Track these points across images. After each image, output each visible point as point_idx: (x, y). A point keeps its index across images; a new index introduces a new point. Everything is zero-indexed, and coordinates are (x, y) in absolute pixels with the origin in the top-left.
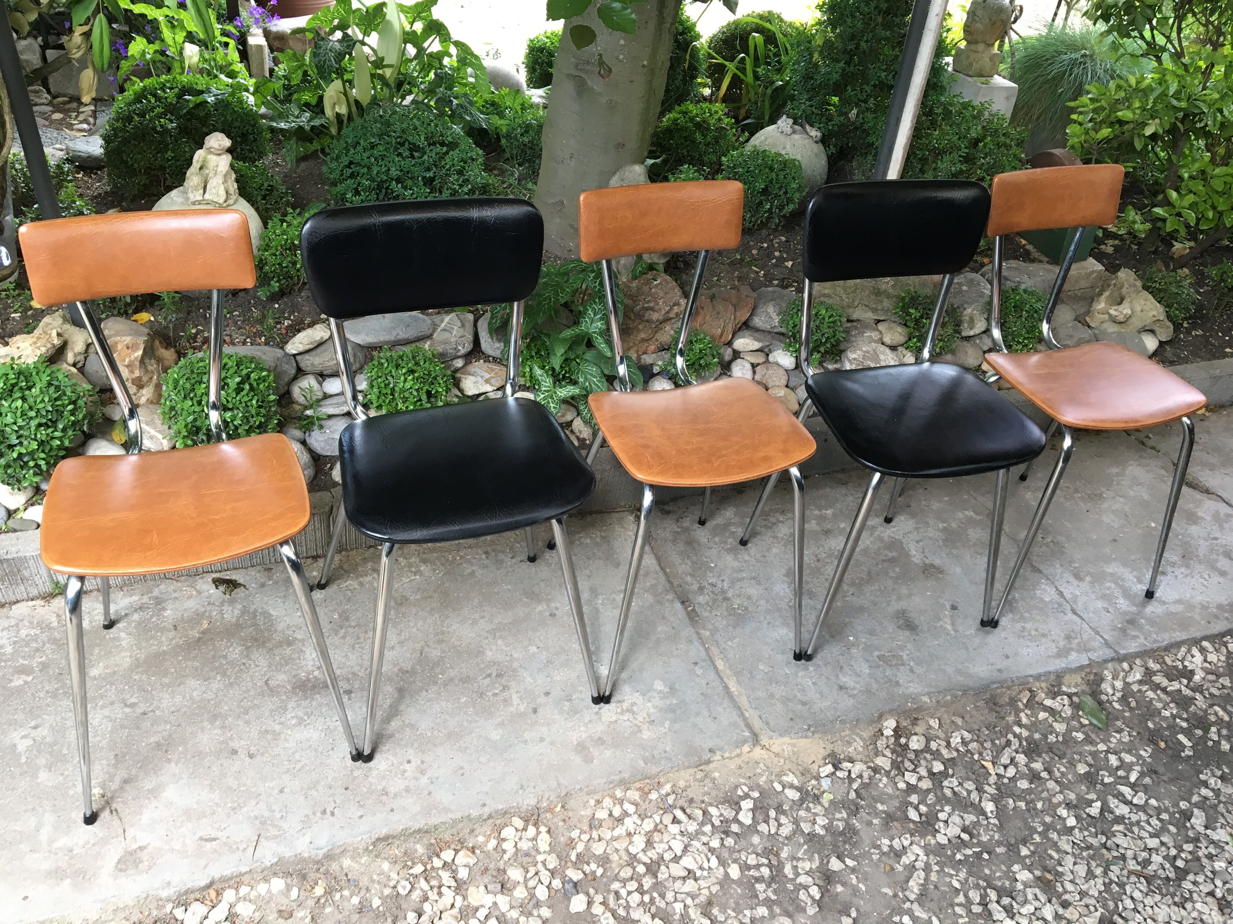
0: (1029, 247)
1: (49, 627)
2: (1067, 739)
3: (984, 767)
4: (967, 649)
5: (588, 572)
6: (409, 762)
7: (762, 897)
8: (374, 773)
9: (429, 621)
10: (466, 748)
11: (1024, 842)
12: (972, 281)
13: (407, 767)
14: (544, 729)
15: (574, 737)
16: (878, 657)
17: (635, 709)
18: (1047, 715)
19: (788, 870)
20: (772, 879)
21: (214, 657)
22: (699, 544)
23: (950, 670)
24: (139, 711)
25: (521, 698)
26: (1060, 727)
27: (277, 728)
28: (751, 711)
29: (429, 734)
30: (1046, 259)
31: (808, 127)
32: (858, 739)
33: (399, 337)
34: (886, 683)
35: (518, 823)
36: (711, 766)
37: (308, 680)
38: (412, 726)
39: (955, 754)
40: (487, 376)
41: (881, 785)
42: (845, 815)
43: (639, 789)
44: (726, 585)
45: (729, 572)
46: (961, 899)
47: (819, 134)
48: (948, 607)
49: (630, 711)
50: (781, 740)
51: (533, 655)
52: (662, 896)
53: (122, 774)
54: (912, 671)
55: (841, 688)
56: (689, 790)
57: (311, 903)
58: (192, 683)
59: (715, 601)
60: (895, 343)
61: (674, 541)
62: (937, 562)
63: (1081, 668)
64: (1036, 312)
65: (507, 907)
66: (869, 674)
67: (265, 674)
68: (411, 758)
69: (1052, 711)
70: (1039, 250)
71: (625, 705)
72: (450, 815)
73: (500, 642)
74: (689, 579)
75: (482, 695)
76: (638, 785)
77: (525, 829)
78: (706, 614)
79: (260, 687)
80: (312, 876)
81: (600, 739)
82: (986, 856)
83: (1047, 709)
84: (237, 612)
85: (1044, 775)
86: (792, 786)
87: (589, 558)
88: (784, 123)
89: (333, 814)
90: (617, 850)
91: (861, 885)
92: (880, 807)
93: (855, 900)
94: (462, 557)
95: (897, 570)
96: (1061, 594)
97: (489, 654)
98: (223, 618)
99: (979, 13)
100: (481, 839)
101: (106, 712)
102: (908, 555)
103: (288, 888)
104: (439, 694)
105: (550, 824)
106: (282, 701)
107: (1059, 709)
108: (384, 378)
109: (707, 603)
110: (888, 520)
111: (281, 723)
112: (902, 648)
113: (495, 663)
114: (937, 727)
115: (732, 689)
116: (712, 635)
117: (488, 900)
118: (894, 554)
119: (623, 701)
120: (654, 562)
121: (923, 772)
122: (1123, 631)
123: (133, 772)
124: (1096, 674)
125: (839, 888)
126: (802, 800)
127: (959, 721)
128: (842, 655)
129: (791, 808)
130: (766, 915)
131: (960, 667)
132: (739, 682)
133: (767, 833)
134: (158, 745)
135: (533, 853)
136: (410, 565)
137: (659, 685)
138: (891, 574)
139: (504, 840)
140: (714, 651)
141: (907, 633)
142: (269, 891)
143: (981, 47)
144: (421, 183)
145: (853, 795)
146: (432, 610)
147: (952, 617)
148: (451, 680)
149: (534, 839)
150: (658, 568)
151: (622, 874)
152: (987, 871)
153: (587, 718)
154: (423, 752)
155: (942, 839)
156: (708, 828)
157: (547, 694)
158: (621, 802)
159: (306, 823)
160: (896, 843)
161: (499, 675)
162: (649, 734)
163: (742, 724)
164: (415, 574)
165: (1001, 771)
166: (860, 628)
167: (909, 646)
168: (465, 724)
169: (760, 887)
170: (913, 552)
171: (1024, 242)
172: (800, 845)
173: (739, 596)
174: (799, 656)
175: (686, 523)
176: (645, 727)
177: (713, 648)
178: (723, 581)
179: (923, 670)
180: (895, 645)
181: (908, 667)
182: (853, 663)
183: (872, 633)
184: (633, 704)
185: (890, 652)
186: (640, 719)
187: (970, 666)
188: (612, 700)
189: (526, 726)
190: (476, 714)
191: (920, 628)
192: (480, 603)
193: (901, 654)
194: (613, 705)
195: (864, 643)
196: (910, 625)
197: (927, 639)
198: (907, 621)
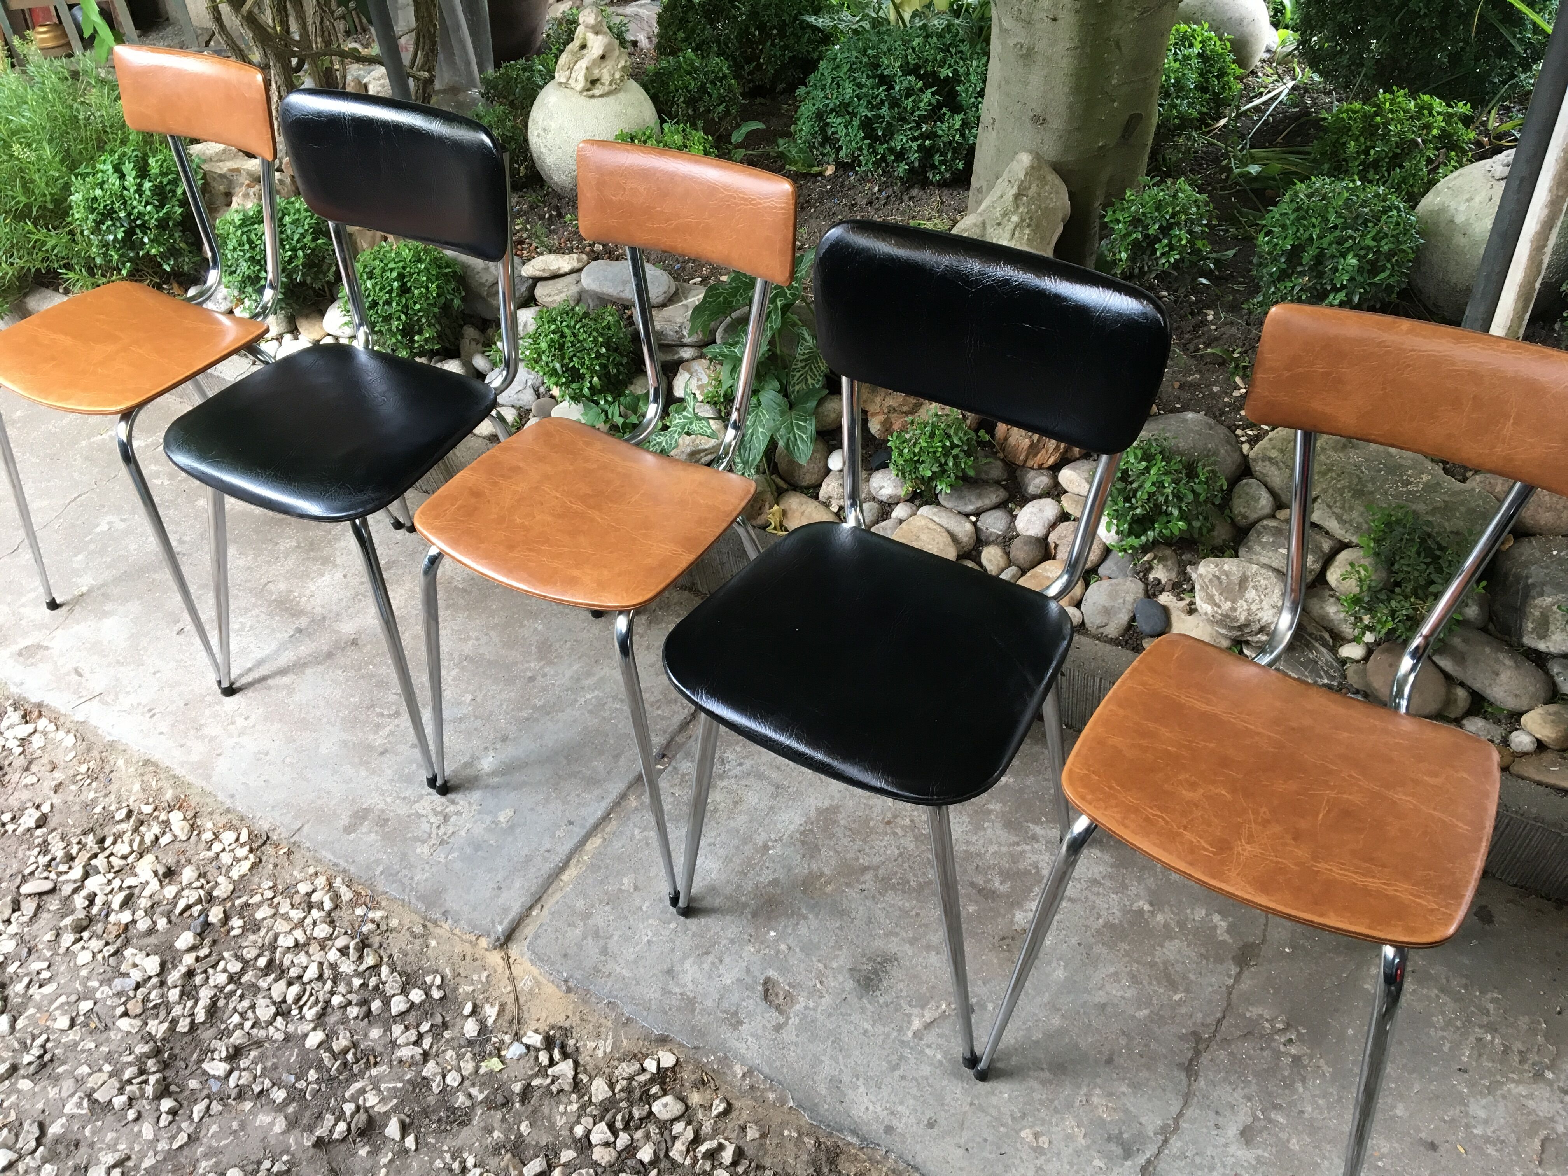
6: (247, 718)
7: (301, 1084)
8: (217, 708)
14: (364, 773)
15: (372, 801)
16: (767, 981)
17: (453, 818)
19: (355, 1087)
20: (331, 1079)
23: (827, 1068)
25: (392, 733)
28: (545, 913)
32: (610, 1041)
35: (244, 836)
36: (436, 930)
38: (291, 692)
39: (688, 1161)
41: (561, 1108)
42: (480, 1097)
43: (357, 894)
50: (532, 967)
51: (460, 704)
52: (241, 999)
53: (110, 588)
54: (778, 1028)
56: (394, 935)
57: (71, 772)
67: (277, 576)
68: (253, 716)
71: (452, 808)
72: (204, 784)
75: (371, 706)
76: (359, 888)
77: (242, 846)
81: (386, 820)
86: (481, 1021)
89: (153, 716)
90: (271, 928)
96: (1171, 1130)
103: (72, 749)
105: (264, 859)
114: (715, 1113)
115: (565, 877)
116: (635, 809)
117: (147, 876)
121: (623, 1139)
123: (116, 592)
125: (363, 1152)
126: (470, 1043)
127: (752, 1133)
128: (732, 941)
129: (451, 1040)
130: (278, 1101)
131: (846, 1078)
132: (582, 876)
133: (393, 1037)
135: (222, 871)
137: (505, 815)
139: (220, 840)
140: (612, 826)
141: (850, 985)
142: (61, 741)
145: (517, 1087)
147: (944, 1017)
149: (238, 860)
151: (246, 951)
156: (357, 983)
158: (329, 891)
162: (426, 850)
163: (514, 917)
166: (803, 931)
167: (827, 1000)
169: (313, 1075)
172: (400, 1079)
177: (614, 822)
178: (741, 764)
179: (794, 1039)
180: (811, 984)
181: (782, 1020)
182: (727, 960)
183: (808, 949)
184: (458, 813)
185: (793, 987)
186: (441, 831)
187: (862, 1089)
188: (449, 796)
189: (356, 760)
190: (343, 719)
191: (878, 993)
192: (497, 625)
193: (801, 999)
194: (443, 799)
195: (778, 952)
196: (872, 980)
197: (863, 1012)
198: (876, 973)
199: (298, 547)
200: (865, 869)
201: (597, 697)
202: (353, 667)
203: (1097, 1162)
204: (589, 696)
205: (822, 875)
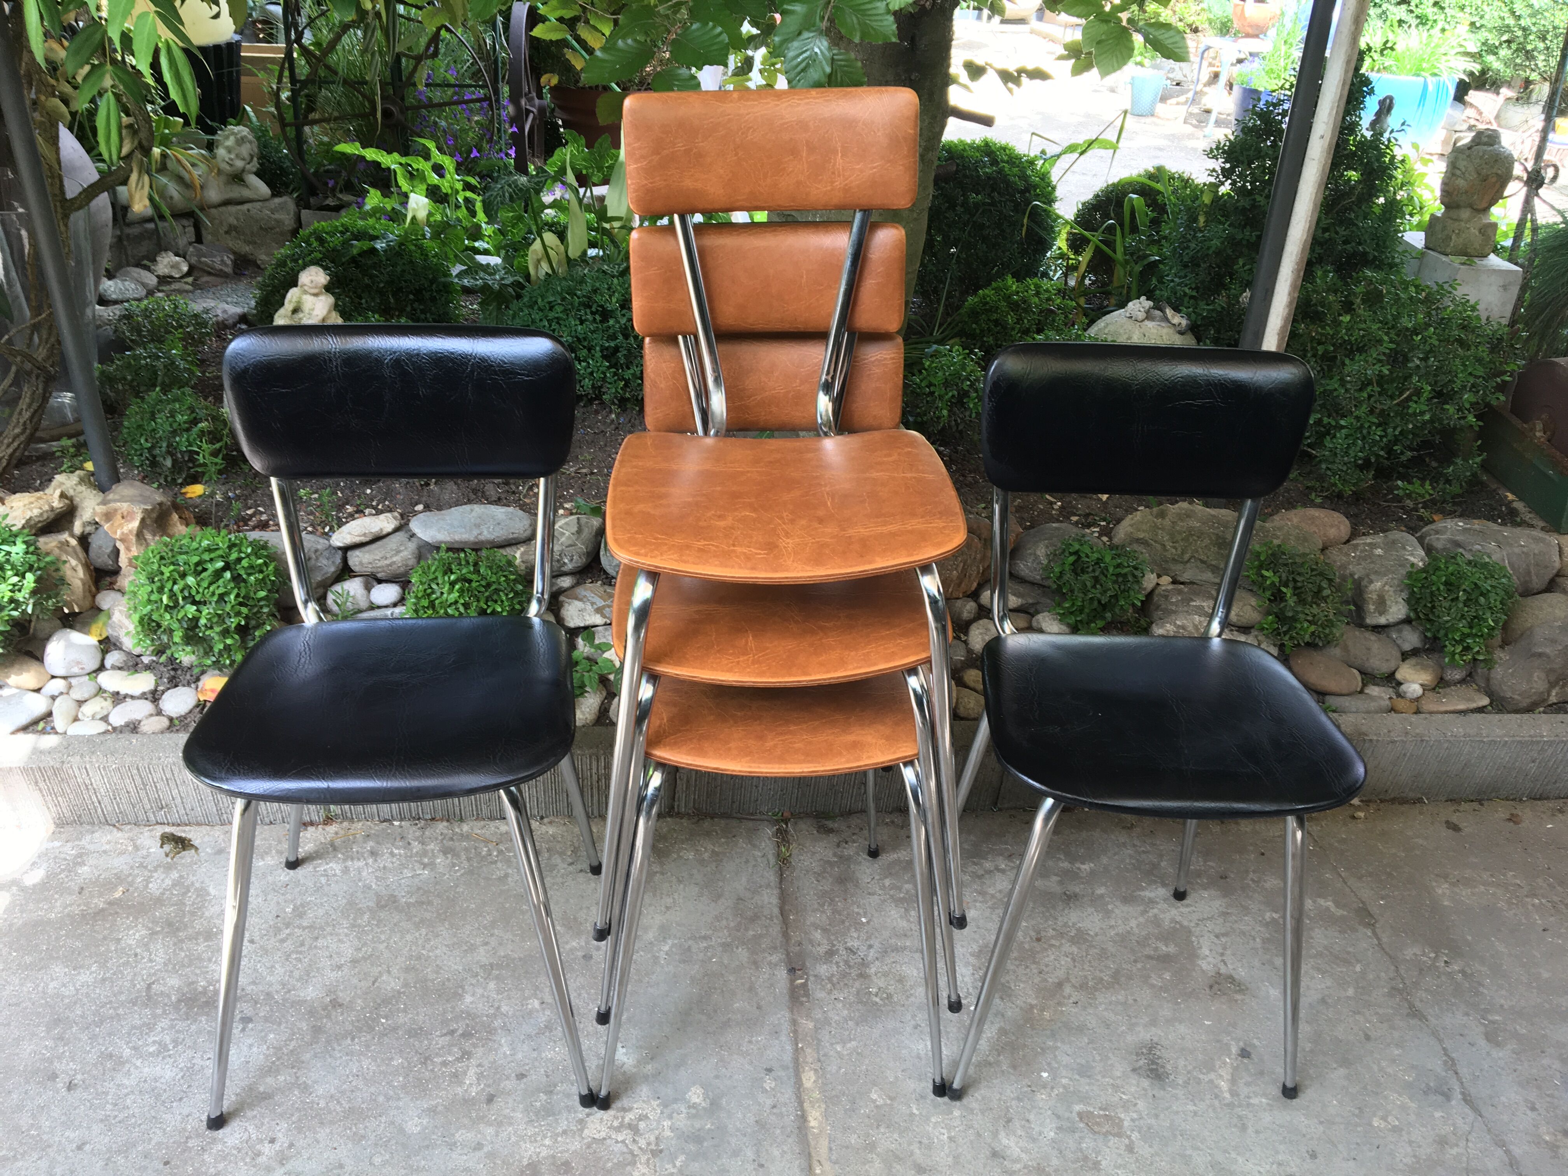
0: (1519, 505)
4: (1244, 1128)
5: (669, 901)
6: (272, 1141)
8: (216, 1147)
9: (409, 937)
10: (363, 1137)
12: (1394, 542)
13: (267, 1149)
14: (490, 1131)
15: (528, 1153)
16: (1080, 1115)
17: (642, 1125)
21: (105, 938)
22: (857, 886)
23: (1199, 1159)
25: (480, 1077)
27: (127, 1052)
28: (827, 1166)
29: (322, 1104)
30: (1542, 524)
31: (1169, 312)
33: (482, 538)
34: (1077, 1160)
37: (205, 992)
38: (305, 1088)
40: (600, 603)
44: (872, 955)
45: (886, 934)
47: (1184, 322)
48: (1234, 1050)
49: (633, 1128)
51: (530, 1013)
54: (1130, 1149)
55: (995, 1154)
58: (58, 969)
59: (844, 975)
60: (1244, 621)
61: (819, 876)
62: (1242, 973)
64: (1482, 594)
66: (1053, 1141)
67: (155, 974)
68: (279, 1135)
70: (1533, 509)
71: (629, 1117)
73: (492, 985)
74: (818, 935)
75: (426, 1060)
78: (821, 995)
79: (139, 991)
81: (567, 1164)
84: (168, 882)
87: (680, 881)
88: (1138, 306)
94: (500, 852)
95: (1167, 976)
96: (1451, 1064)
97: (468, 999)
98: (147, 886)
99: (1462, 164)
102: (1193, 955)
104: (368, 1046)
106: (155, 1016)
108: (426, 586)
109: (830, 979)
110: (1180, 896)
111: (135, 1048)
112: (1126, 1106)
113: (469, 1014)
115: (813, 1123)
116: (816, 1029)
118: (1172, 949)
119: (630, 1109)
120: (775, 901)
128: (1019, 1099)
131: (1220, 1158)
132: (826, 1115)
136: (425, 853)
137: (696, 1095)
138: (1155, 980)
140: (810, 1054)
141: (1146, 1083)
143: (1465, 214)
144: (598, 354)
146: (422, 921)
147: (1235, 1069)
148: (395, 1029)
150: (776, 911)
153: (563, 1125)
154: (300, 1130)
157: (521, 1076)
161: (466, 1035)
162: (644, 1169)
164: (425, 866)
166: (1065, 1060)
167: (1141, 1104)
168: (381, 1099)
170: (1205, 951)
171: (1510, 496)
173: (886, 975)
174: (942, 1089)
175: (850, 850)
176: (644, 1159)
177: (808, 1051)
178: (870, 947)
179: (1152, 1151)
180: (1116, 1099)
181: (1127, 1141)
182: (1032, 1117)
183: (1084, 1071)
184: (643, 1117)
185: (1105, 1109)
186: (642, 1143)
187: (1240, 1160)
188: (614, 1106)
189: (466, 1121)
190: (403, 1087)
191: (1172, 1077)
192: (493, 924)
193: (1122, 1116)
194: (611, 1112)
195: (1064, 1087)
196: (1157, 1070)
197: (1177, 1099)
198: (1153, 1063)
199: (154, 933)
200: (1060, 985)
201: (673, 945)
202: (360, 1030)
203: (1438, 1114)
204: (666, 948)
205: (1032, 1007)
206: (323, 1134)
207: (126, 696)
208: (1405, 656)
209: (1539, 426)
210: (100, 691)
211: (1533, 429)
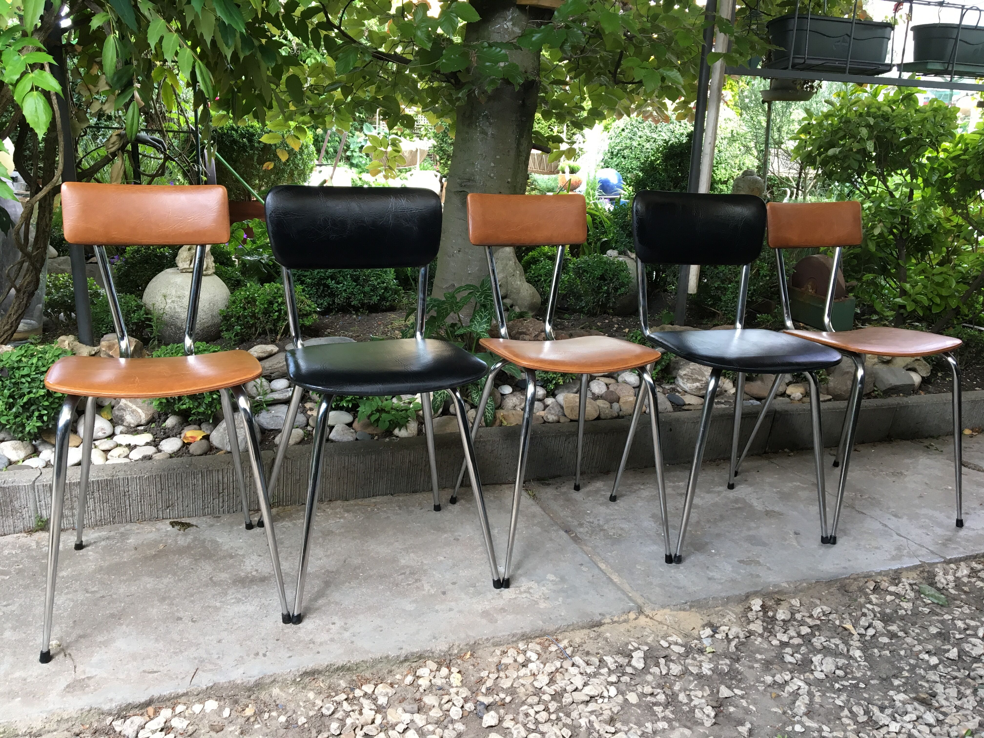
1: (29, 549)
2: (916, 613)
3: (845, 629)
6: (334, 624)
7: (660, 715)
8: (303, 630)
9: (351, 544)
10: (384, 615)
11: (896, 676)
14: (453, 603)
15: (480, 608)
16: (738, 561)
17: (531, 591)
18: (893, 598)
19: (682, 697)
20: (669, 703)
21: (167, 565)
22: (576, 501)
23: (802, 568)
24: (98, 595)
25: (432, 586)
26: (907, 605)
27: (218, 604)
29: (351, 607)
31: (629, 253)
32: (730, 613)
34: (748, 575)
35: (432, 665)
36: (602, 629)
37: (247, 577)
38: (337, 603)
39: (818, 622)
41: (757, 643)
42: (728, 662)
43: (540, 644)
44: (601, 523)
45: (603, 515)
46: (846, 712)
48: (792, 533)
49: (527, 592)
50: (662, 612)
51: (441, 561)
52: (568, 715)
53: (78, 631)
54: (769, 569)
58: (147, 579)
59: (593, 532)
61: (555, 499)
62: (777, 509)
63: (915, 567)
65: (424, 722)
68: (336, 621)
69: (897, 595)
73: (412, 555)
74: (569, 519)
76: (538, 640)
77: (438, 670)
78: (587, 538)
79: (205, 581)
80: (244, 701)
81: (502, 609)
82: (862, 685)
83: (891, 593)
84: (189, 540)
85: (901, 634)
86: (676, 644)
88: (613, 252)
89: (265, 655)
90: (523, 685)
91: (751, 707)
92: (759, 656)
93: (747, 717)
94: (378, 509)
95: (744, 514)
97: (403, 561)
98: (177, 543)
100: (398, 677)
101: (70, 596)
102: (751, 506)
103: (221, 709)
104: (360, 584)
105: (461, 667)
106: (224, 589)
107: (903, 593)
109: (587, 533)
110: (731, 487)
111: (221, 602)
112: (757, 556)
113: (408, 567)
114: (798, 605)
115: (615, 580)
117: (407, 717)
118: (740, 505)
119: (520, 586)
120: (540, 510)
121: (793, 633)
122: (944, 545)
123: (89, 631)
124: (928, 572)
125: (732, 709)
126: (687, 653)
127: (817, 602)
128: (707, 560)
129: (678, 658)
130: (666, 727)
131: (810, 566)
133: (659, 673)
134: (112, 616)
135: (447, 687)
136: (336, 513)
137: (551, 577)
138: (740, 516)
139: (419, 677)
141: (760, 548)
142: (203, 710)
145: (732, 649)
146: (354, 537)
148: (371, 576)
149: (447, 677)
150: (543, 513)
151: (530, 700)
152: (866, 695)
153: (490, 597)
154: (346, 618)
155: (820, 676)
156: (604, 671)
157: (454, 583)
158: (524, 652)
159: (240, 661)
160: (778, 678)
161: (412, 573)
162: (545, 605)
163: (626, 599)
164: (340, 518)
165: (862, 631)
167: (763, 554)
168: (383, 601)
169: (658, 709)
170: (755, 504)
173: (614, 528)
174: (669, 559)
175: (564, 489)
176: (541, 601)
177: (595, 557)
178: (599, 520)
179: (779, 568)
180: (751, 554)
181: (766, 567)
182: (717, 565)
185: (748, 558)
186: (537, 596)
188: (511, 586)
191: (770, 545)
194: (512, 588)
197: (778, 551)
198: (759, 541)
202: (351, 579)
203: (891, 541)
206: (361, 617)
207: (135, 446)
208: (788, 384)
209: (810, 287)
210: (118, 445)
211: (807, 288)
